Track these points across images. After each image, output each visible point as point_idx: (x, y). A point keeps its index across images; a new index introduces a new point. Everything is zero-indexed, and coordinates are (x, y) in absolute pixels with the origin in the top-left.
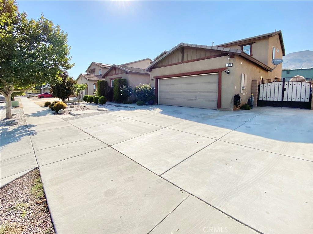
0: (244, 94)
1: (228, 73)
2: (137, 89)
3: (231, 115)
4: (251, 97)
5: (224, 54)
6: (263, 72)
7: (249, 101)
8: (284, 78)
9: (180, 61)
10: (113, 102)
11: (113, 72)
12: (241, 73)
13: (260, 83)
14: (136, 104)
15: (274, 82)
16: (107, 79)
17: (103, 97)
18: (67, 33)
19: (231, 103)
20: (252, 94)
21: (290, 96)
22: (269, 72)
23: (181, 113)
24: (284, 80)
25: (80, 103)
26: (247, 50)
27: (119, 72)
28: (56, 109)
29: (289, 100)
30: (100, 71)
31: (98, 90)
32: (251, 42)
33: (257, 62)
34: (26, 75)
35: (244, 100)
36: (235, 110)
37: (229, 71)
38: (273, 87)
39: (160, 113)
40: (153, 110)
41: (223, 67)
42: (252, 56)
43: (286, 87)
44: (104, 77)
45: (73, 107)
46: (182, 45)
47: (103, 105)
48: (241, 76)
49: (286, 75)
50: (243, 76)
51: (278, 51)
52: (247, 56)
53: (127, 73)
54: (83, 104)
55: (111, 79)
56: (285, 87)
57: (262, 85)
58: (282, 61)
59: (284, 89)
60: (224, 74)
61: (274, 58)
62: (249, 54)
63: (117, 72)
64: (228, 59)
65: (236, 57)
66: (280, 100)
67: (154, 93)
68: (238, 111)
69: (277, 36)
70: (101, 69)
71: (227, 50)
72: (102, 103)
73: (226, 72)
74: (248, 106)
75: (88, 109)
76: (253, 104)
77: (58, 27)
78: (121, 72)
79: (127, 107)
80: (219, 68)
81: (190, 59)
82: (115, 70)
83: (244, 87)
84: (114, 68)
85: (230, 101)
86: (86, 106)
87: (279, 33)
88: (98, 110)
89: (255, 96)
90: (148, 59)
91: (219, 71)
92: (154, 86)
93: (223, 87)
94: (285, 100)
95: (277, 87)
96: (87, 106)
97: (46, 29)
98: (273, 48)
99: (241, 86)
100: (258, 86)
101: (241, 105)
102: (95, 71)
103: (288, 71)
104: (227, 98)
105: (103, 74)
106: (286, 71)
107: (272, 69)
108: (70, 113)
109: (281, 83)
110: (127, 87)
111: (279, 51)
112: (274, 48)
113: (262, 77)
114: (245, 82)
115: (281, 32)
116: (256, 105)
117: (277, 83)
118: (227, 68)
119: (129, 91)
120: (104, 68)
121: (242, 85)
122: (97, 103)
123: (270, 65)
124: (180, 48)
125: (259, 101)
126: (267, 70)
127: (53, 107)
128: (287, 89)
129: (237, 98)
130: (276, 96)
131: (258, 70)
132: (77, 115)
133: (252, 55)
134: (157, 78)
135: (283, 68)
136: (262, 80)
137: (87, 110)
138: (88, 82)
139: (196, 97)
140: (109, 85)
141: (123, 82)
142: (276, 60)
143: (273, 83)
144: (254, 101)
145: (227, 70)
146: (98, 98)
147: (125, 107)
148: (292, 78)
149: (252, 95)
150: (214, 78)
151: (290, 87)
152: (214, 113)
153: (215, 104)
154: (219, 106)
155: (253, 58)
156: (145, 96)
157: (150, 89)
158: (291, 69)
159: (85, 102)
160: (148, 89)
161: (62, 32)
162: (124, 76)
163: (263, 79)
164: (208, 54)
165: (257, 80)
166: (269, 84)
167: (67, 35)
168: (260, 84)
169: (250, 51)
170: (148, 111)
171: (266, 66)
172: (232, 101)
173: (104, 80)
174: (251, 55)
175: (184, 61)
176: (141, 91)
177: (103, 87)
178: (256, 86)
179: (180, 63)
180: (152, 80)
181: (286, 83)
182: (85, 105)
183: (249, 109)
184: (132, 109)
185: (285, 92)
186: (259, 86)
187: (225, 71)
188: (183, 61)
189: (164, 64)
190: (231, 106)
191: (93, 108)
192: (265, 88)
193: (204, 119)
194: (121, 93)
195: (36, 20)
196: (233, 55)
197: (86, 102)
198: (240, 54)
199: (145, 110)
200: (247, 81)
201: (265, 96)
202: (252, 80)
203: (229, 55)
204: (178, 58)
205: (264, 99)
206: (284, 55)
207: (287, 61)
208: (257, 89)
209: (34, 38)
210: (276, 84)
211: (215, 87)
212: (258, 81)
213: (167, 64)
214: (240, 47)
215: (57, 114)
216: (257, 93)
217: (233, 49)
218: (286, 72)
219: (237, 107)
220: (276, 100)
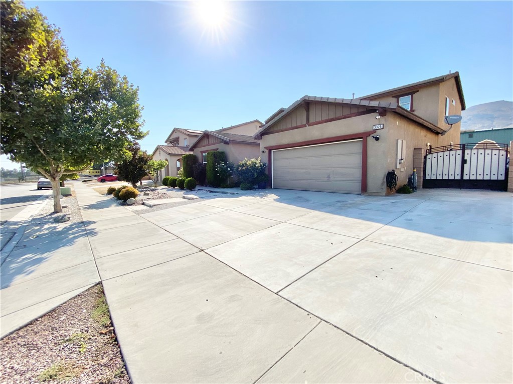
0: (402, 170)
1: (377, 139)
2: (240, 166)
3: (382, 202)
4: (413, 175)
5: (370, 110)
6: (430, 136)
7: (410, 180)
8: (464, 145)
9: (304, 123)
10: (206, 186)
11: (205, 141)
12: (397, 139)
13: (426, 152)
14: (239, 188)
15: (448, 151)
16: (197, 152)
17: (191, 178)
18: (138, 87)
19: (382, 184)
20: (415, 170)
21: (473, 171)
22: (440, 135)
23: (307, 201)
24: (464, 147)
25: (158, 188)
26: (405, 103)
27: (214, 142)
28: (124, 198)
29: (473, 178)
30: (186, 141)
31: (184, 169)
32: (411, 91)
33: (421, 121)
34: (80, 149)
35: (402, 179)
36: (388, 194)
37: (378, 136)
38: (447, 159)
39: (276, 200)
40: (266, 196)
41: (369, 129)
42: (413, 113)
43: (467, 157)
44: (192, 149)
45: (148, 195)
46: (307, 99)
47: (191, 191)
48: (397, 143)
49: (467, 140)
50: (400, 142)
51: (454, 103)
52: (405, 112)
53: (226, 143)
54: (162, 189)
55: (202, 152)
56: (465, 159)
57: (429, 156)
58: (461, 118)
59: (464, 162)
60: (370, 140)
61: (447, 115)
62: (409, 110)
63: (212, 141)
64: (377, 117)
65: (388, 114)
66: (458, 178)
67: (266, 172)
68: (394, 196)
69: (453, 81)
70: (188, 137)
71: (374, 104)
72: (190, 187)
73: (373, 137)
74: (408, 188)
75: (169, 197)
76: (416, 184)
77: (125, 78)
78: (217, 141)
79: (227, 193)
80: (363, 132)
81: (318, 119)
82: (208, 138)
83: (402, 159)
84: (206, 136)
85: (380, 182)
86: (166, 192)
87: (456, 75)
88: (184, 198)
89: (418, 172)
90: (257, 121)
91: (363, 137)
92: (266, 160)
93: (370, 160)
94: (466, 178)
95: (452, 158)
96: (168, 193)
97: (108, 82)
98: (446, 98)
99: (397, 158)
100: (423, 157)
101: (397, 187)
102: (178, 141)
103: (471, 134)
104: (377, 177)
105: (191, 145)
106: (468, 133)
107: (445, 131)
108: (143, 204)
109: (460, 152)
110: (226, 164)
111: (456, 102)
112: (448, 98)
113: (429, 144)
114: (403, 151)
115: (458, 75)
116: (422, 187)
117: (453, 152)
118: (375, 131)
119: (229, 169)
120: (191, 135)
121: (399, 157)
122: (182, 188)
123: (442, 125)
124: (303, 103)
125: (425, 180)
126: (437, 132)
127: (119, 194)
128: (468, 162)
129: (391, 177)
130: (452, 172)
131: (423, 133)
132: (154, 206)
133: (414, 111)
134: (270, 149)
135: (463, 128)
136: (429, 148)
137: (169, 199)
138: (168, 157)
139: (329, 177)
140: (200, 161)
141: (220, 157)
142: (451, 117)
143: (447, 153)
144: (418, 181)
145: (375, 135)
146: (184, 180)
147: (223, 193)
148: (477, 144)
149: (414, 172)
150: (355, 147)
151: (474, 157)
152: (357, 199)
153: (358, 186)
154: (364, 189)
155: (415, 115)
156: (253, 176)
157: (261, 165)
158: (475, 131)
159: (164, 187)
160: (257, 165)
161: (132, 86)
162: (221, 147)
163: (430, 146)
164: (347, 112)
165: (421, 148)
166: (441, 154)
167: (138, 90)
168: (426, 154)
169: (410, 105)
170: (258, 198)
171: (436, 126)
172: (384, 181)
173: (192, 153)
174: (412, 110)
175: (310, 122)
176: (247, 169)
177: (190, 163)
178: (420, 157)
179: (305, 126)
180: (263, 152)
181: (467, 151)
182: (164, 191)
183: (410, 192)
184: (233, 195)
185: (466, 166)
186: (425, 157)
187: (371, 135)
188: (308, 123)
189: (279, 128)
190: (382, 189)
191: (177, 195)
192: (435, 160)
193: (342, 209)
194: (217, 172)
195: (94, 69)
196: (383, 112)
197: (167, 187)
198: (395, 109)
199: (253, 197)
200: (406, 151)
201: (434, 172)
202: (414, 149)
203: (377, 111)
204: (301, 118)
205: (434, 178)
206: (463, 108)
207: (469, 118)
208: (423, 162)
209: (91, 94)
210: (451, 154)
211: (357, 160)
212: (423, 150)
213: (284, 127)
214: (395, 100)
215: (125, 205)
216: (422, 169)
217: (384, 103)
218: (467, 135)
219: (391, 190)
220: (451, 178)
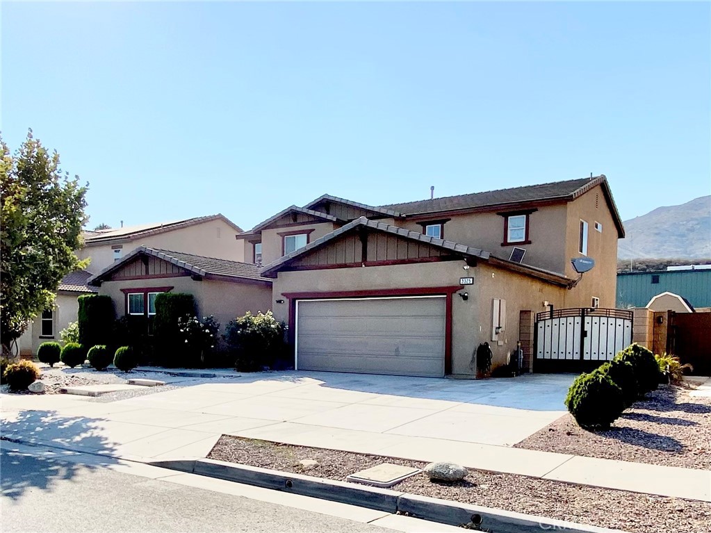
0: (501, 343)
1: (465, 298)
3: (470, 385)
5: (457, 256)
8: (583, 310)
12: (491, 298)
13: (537, 318)
15: (557, 317)
19: (472, 361)
21: (595, 349)
23: (370, 384)
24: (583, 313)
29: (595, 357)
35: (498, 357)
36: (481, 376)
37: (466, 295)
38: (555, 329)
39: (322, 386)
41: (456, 283)
43: (587, 328)
48: (492, 305)
50: (496, 303)
52: (502, 263)
56: (585, 330)
57: (541, 324)
59: (584, 334)
60: (456, 298)
64: (465, 267)
66: (577, 357)
68: (489, 380)
69: (597, 191)
71: (462, 248)
73: (460, 294)
80: (446, 285)
83: (499, 328)
85: (470, 358)
89: (526, 348)
91: (448, 292)
93: (456, 327)
94: (586, 357)
95: (570, 327)
99: (492, 326)
100: (533, 325)
101: (492, 367)
104: (465, 351)
109: (578, 319)
112: (585, 223)
114: (502, 316)
116: (531, 371)
117: (570, 320)
118: (462, 287)
121: (496, 324)
124: (357, 228)
128: (589, 334)
129: (483, 352)
130: (569, 349)
133: (530, 242)
142: (581, 261)
143: (556, 321)
145: (462, 292)
149: (518, 346)
150: (436, 306)
151: (596, 327)
152: (438, 383)
153: (440, 365)
154: (449, 370)
163: (551, 306)
164: (424, 253)
165: (530, 311)
172: (473, 358)
174: (527, 241)
178: (529, 324)
181: (587, 319)
183: (511, 376)
185: (587, 340)
186: (536, 325)
187: (458, 292)
190: (472, 369)
196: (473, 261)
198: (487, 260)
200: (508, 315)
201: (547, 348)
202: (521, 312)
203: (465, 259)
205: (547, 357)
206: (621, 236)
211: (439, 325)
212: (532, 314)
216: (532, 343)
217: (474, 250)
219: (484, 371)
220: (562, 357)
